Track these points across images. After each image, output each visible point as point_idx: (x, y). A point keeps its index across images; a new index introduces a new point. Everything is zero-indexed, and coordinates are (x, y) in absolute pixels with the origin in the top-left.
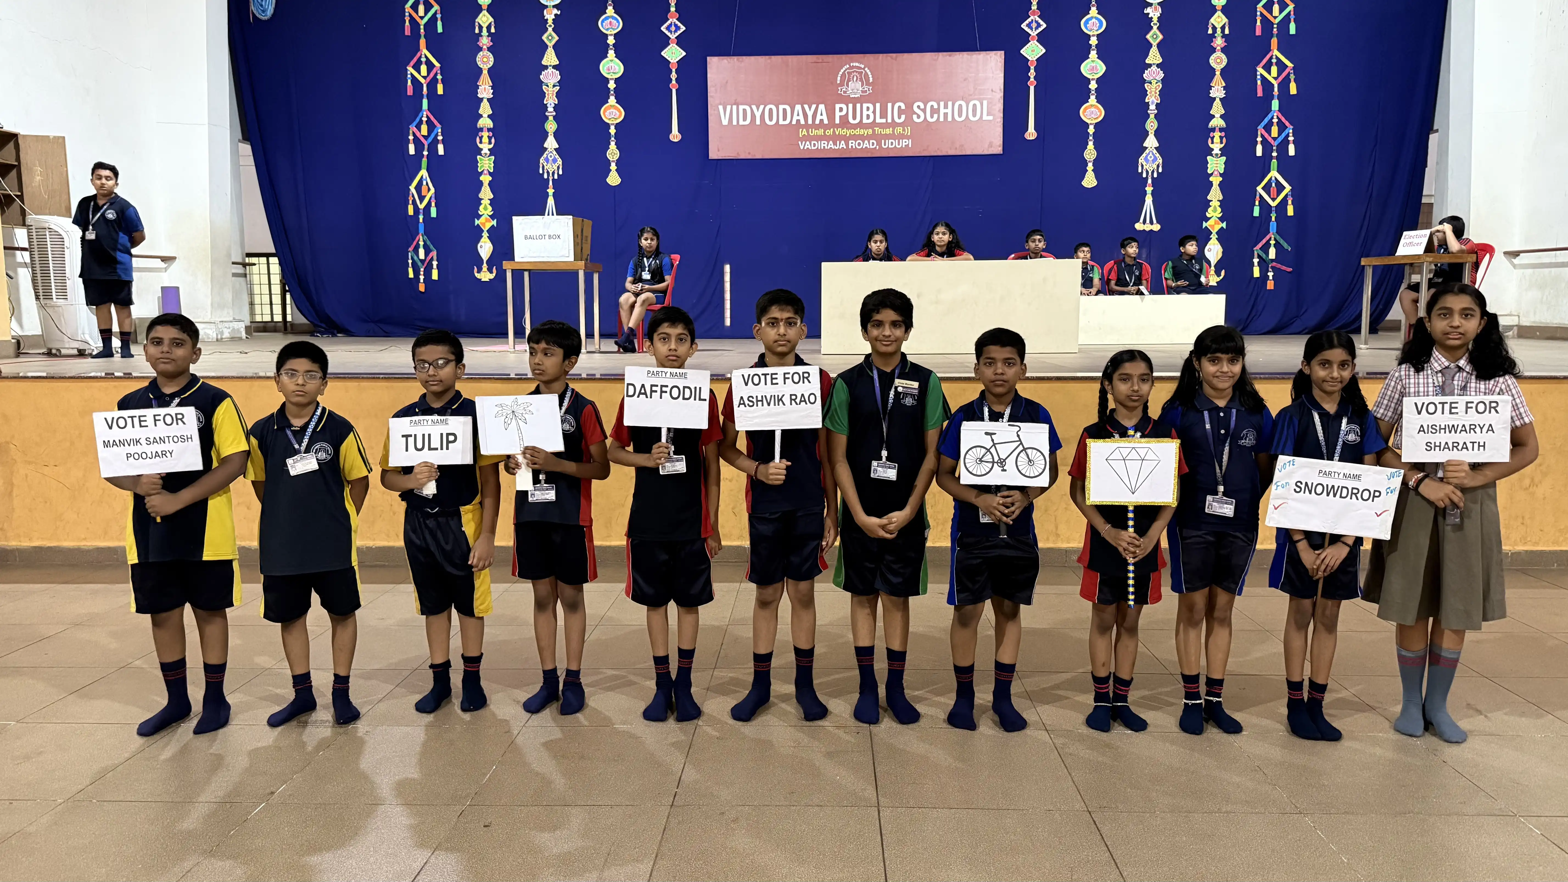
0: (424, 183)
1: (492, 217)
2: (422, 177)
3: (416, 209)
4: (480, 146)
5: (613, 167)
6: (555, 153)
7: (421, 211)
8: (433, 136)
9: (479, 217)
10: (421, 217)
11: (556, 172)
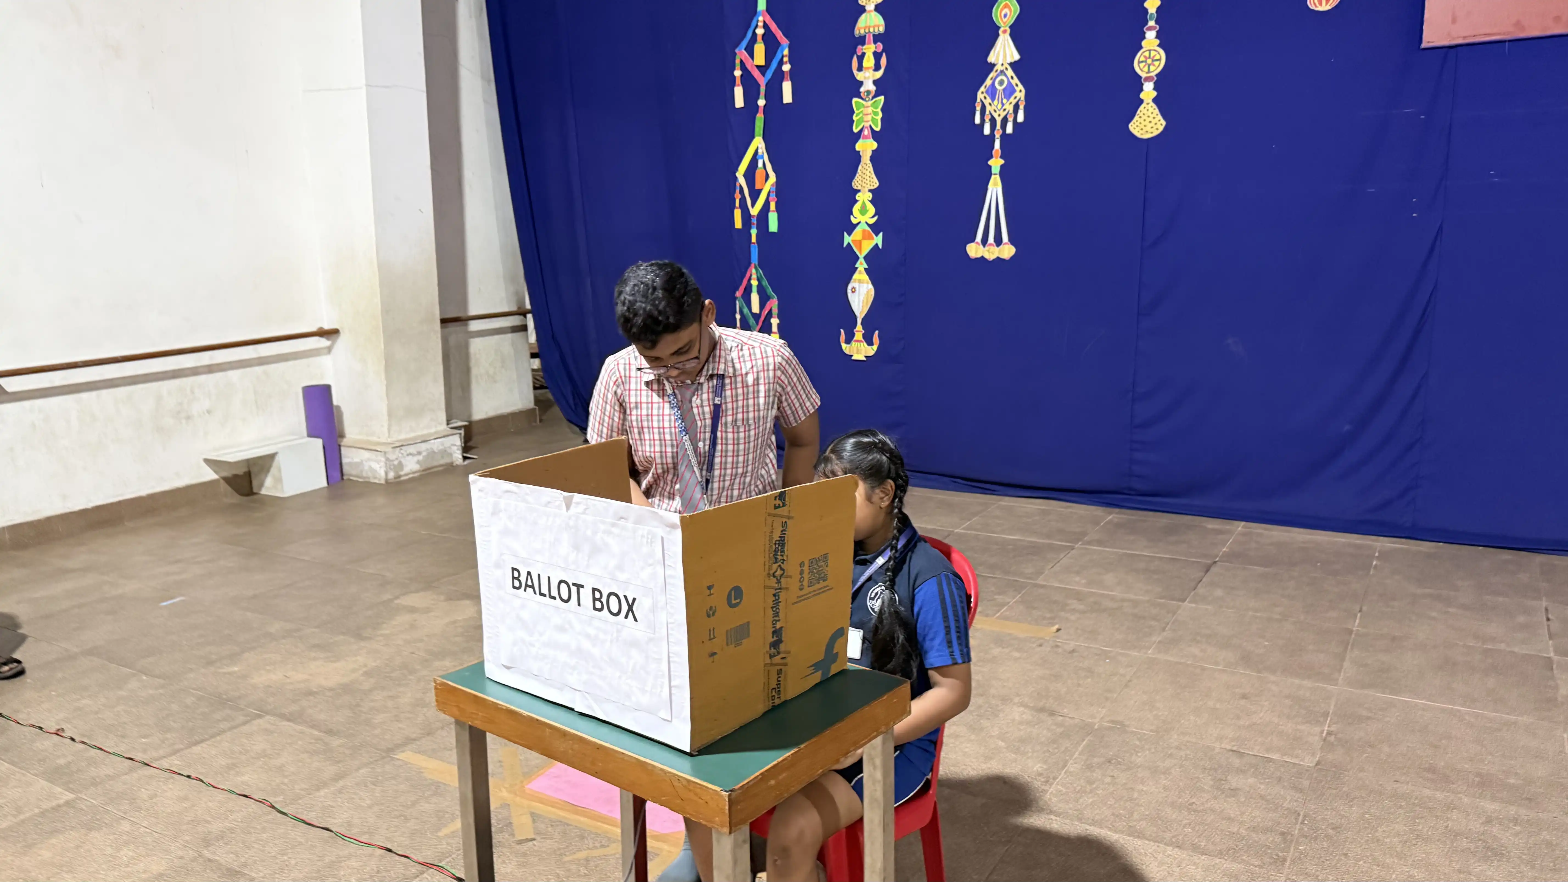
0: (760, 164)
1: (875, 228)
2: (756, 152)
3: (746, 217)
4: (859, 76)
5: (1148, 92)
6: (1010, 72)
7: (754, 221)
8: (774, 65)
9: (851, 228)
10: (754, 232)
11: (1011, 119)
